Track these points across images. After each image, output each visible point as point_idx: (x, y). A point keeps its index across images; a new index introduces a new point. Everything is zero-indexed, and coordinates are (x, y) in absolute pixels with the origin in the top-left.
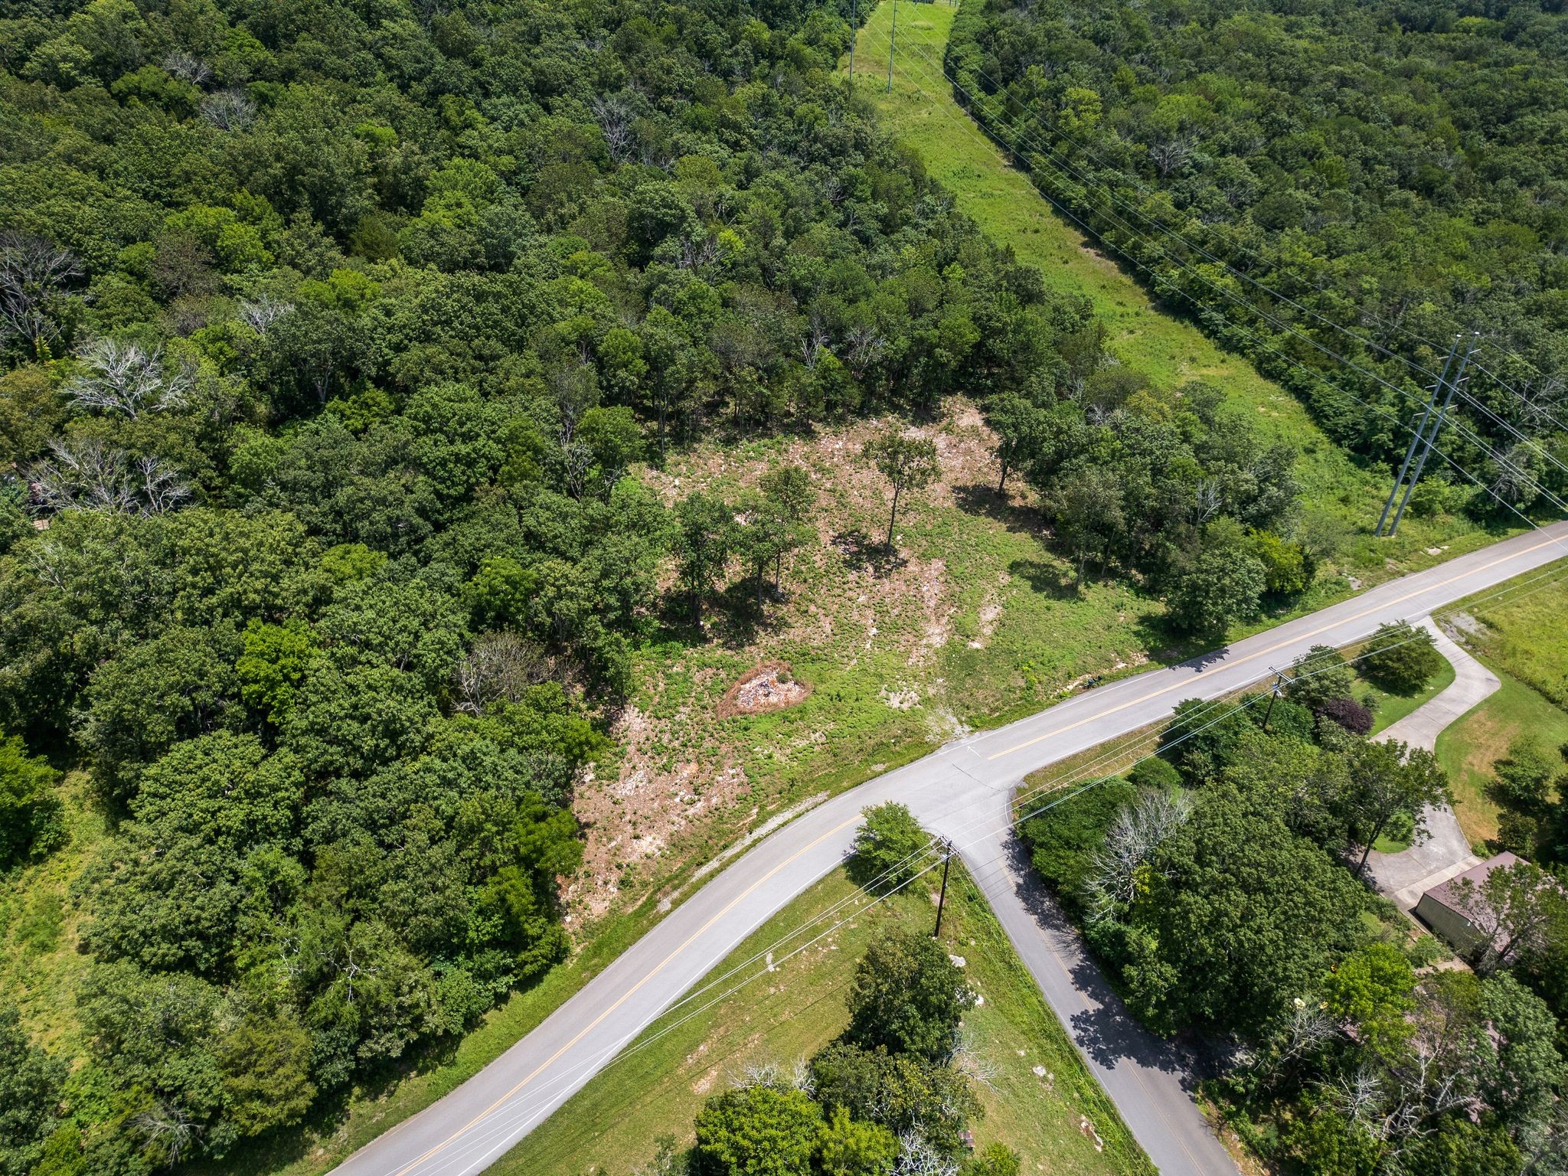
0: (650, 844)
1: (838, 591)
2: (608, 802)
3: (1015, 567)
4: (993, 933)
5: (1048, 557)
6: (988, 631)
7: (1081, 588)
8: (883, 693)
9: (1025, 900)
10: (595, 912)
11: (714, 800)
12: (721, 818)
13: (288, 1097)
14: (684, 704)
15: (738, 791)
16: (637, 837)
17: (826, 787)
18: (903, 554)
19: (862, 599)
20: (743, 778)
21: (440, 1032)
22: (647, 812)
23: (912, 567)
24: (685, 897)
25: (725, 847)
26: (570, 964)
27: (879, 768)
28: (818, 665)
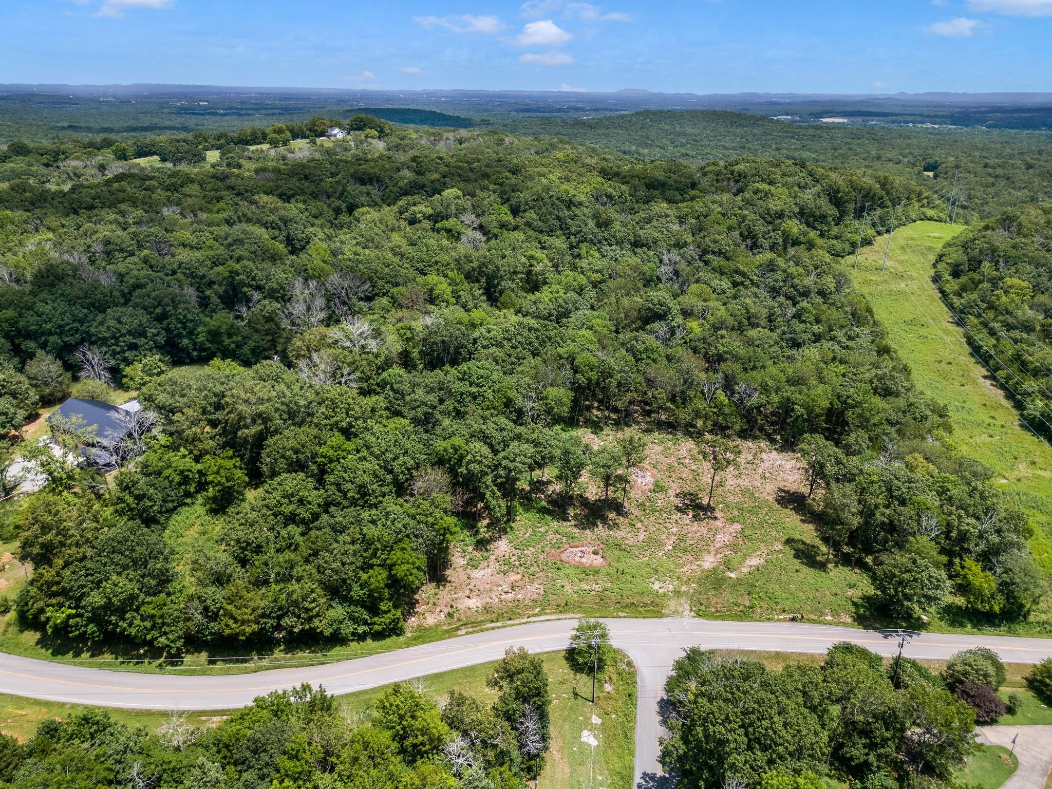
0: (474, 603)
1: (661, 521)
2: (466, 577)
3: (789, 541)
4: (629, 716)
5: (818, 542)
6: (745, 570)
7: (830, 566)
8: (652, 580)
9: (661, 707)
10: (428, 622)
11: (519, 596)
12: (518, 605)
13: (243, 622)
14: (533, 547)
15: (535, 597)
16: (469, 597)
17: (585, 612)
18: (718, 514)
19: (674, 530)
20: (542, 592)
21: (318, 630)
22: (481, 588)
23: (718, 523)
24: (474, 632)
25: (510, 619)
26: (401, 638)
27: (624, 614)
28: (621, 553)
